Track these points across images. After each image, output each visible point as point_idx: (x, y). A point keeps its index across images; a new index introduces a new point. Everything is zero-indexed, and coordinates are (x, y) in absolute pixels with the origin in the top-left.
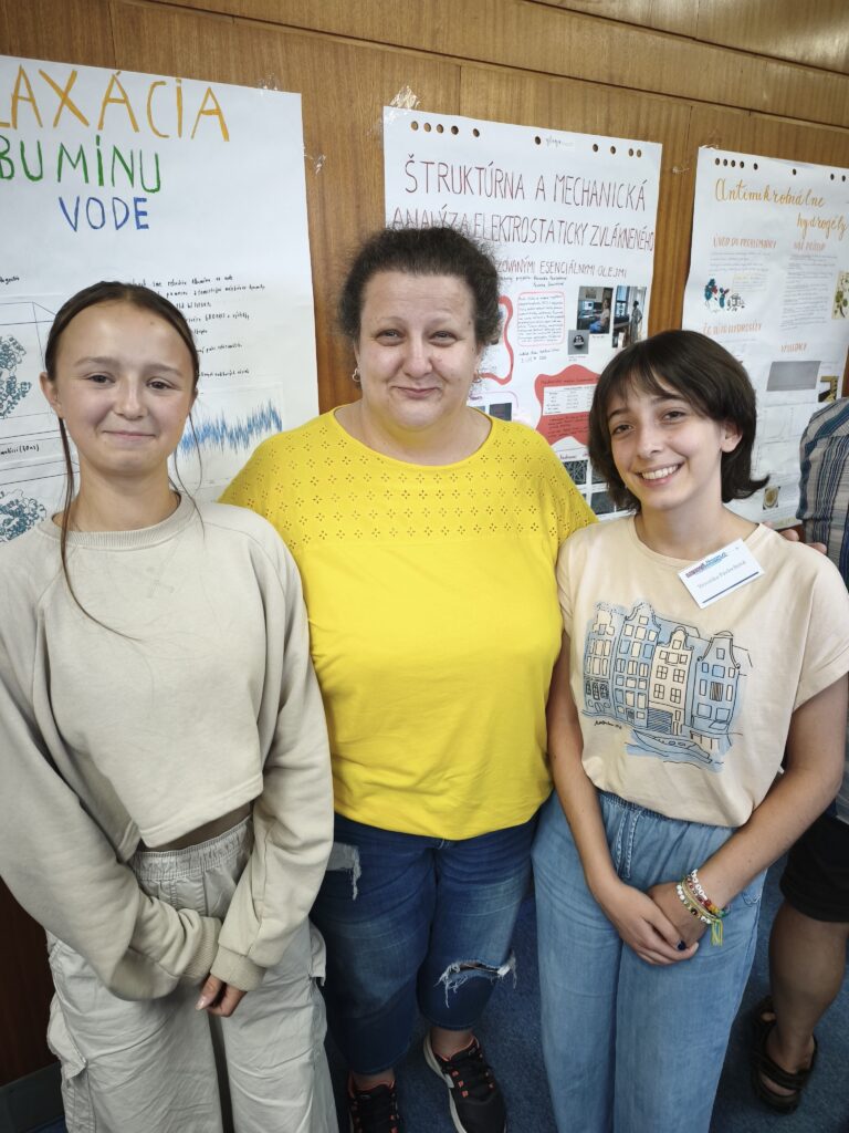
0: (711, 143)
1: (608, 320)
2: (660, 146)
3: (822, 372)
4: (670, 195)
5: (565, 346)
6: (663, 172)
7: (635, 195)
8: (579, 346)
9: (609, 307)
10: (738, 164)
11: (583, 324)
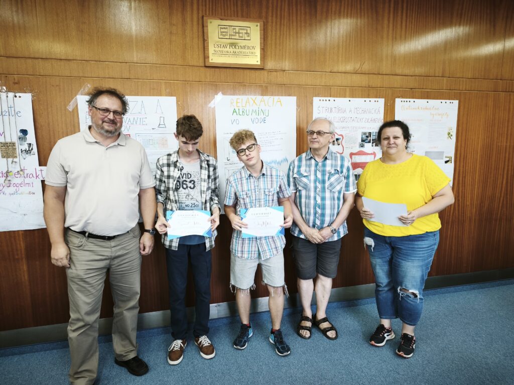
0: (399, 97)
1: (370, 140)
2: (383, 100)
3: (445, 155)
4: (387, 110)
5: (358, 145)
6: (385, 105)
7: (377, 111)
8: (362, 146)
9: (370, 137)
10: (408, 101)
11: (363, 141)
